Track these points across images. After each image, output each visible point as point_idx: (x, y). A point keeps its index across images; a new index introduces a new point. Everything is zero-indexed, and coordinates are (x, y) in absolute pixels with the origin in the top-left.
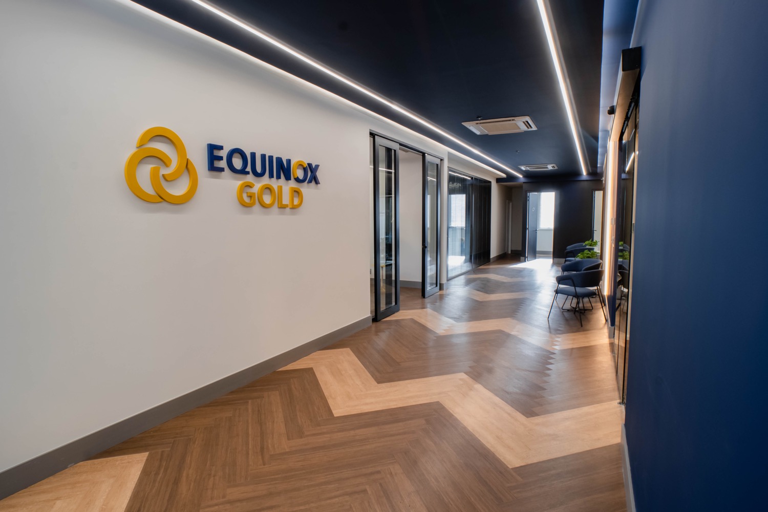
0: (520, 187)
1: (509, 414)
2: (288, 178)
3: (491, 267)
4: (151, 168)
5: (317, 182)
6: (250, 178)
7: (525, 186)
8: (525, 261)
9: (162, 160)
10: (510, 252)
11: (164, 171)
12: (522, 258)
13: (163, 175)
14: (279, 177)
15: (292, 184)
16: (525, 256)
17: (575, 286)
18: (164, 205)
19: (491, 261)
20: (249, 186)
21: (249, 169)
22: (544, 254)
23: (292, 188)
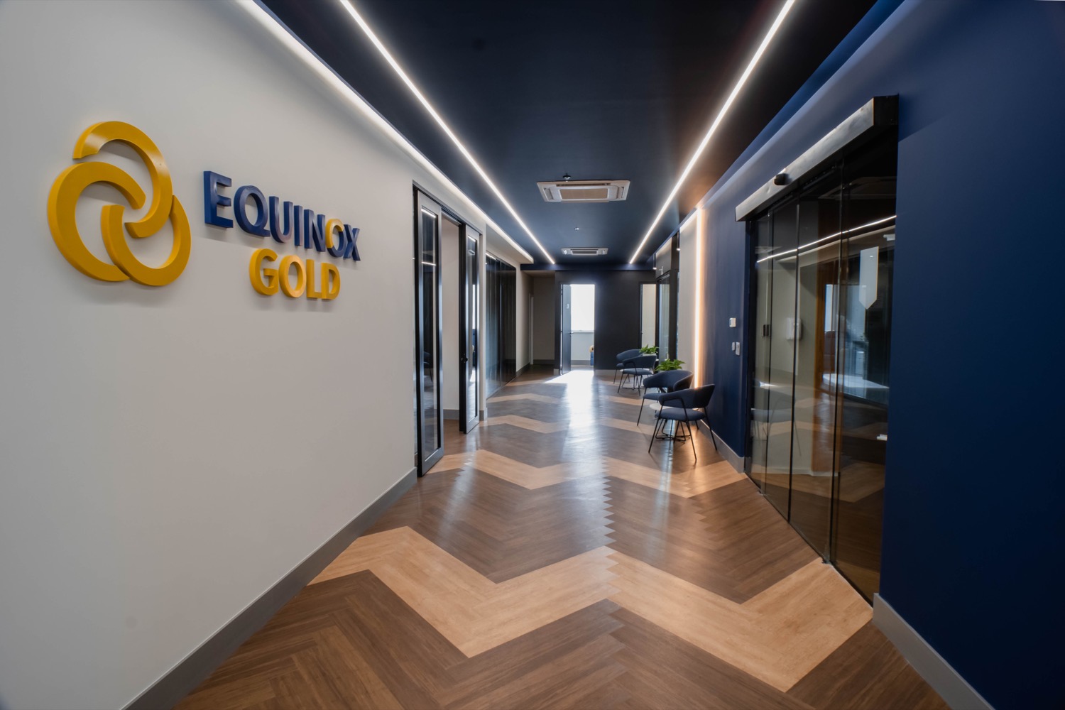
0: (551, 277)
1: (714, 603)
2: (319, 249)
3: (518, 384)
4: (105, 208)
5: (356, 257)
6: (268, 242)
7: (557, 275)
8: (559, 375)
9: (125, 194)
10: (532, 363)
11: (130, 217)
12: (556, 371)
13: (127, 225)
14: (307, 246)
15: (325, 258)
16: (558, 367)
17: (684, 407)
18: (130, 287)
19: (517, 375)
20: (269, 259)
21: (267, 227)
22: (581, 364)
23: (325, 265)
